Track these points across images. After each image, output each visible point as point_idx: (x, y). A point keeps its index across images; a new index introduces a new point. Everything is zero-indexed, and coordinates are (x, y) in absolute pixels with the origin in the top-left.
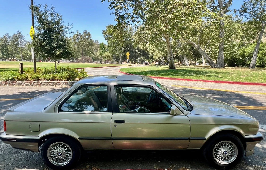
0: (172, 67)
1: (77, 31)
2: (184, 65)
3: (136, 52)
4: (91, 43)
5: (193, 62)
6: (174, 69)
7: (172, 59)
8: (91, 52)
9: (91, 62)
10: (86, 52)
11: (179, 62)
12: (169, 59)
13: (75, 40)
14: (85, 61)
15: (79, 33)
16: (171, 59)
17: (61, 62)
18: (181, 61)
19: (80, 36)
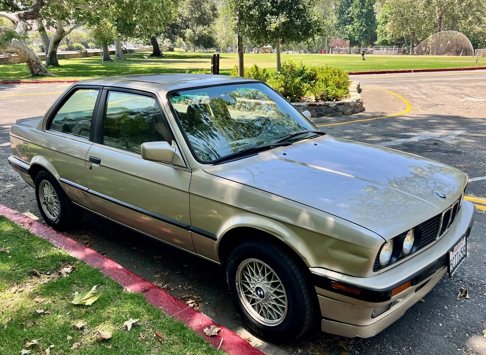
8: (470, 18)
9: (467, 52)
10: (455, 19)
14: (448, 51)
17: (371, 53)
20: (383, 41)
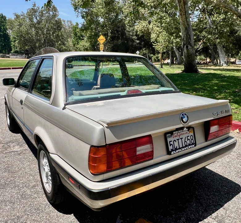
0: (191, 68)
1: (34, 4)
2: (216, 65)
3: (133, 41)
4: (58, 25)
5: (232, 59)
6: (196, 71)
7: (191, 45)
8: (60, 42)
11: (208, 60)
12: (184, 47)
13: (31, 20)
15: (37, 6)
16: (189, 47)
18: (210, 58)
19: (39, 13)
20: (16, 51)
